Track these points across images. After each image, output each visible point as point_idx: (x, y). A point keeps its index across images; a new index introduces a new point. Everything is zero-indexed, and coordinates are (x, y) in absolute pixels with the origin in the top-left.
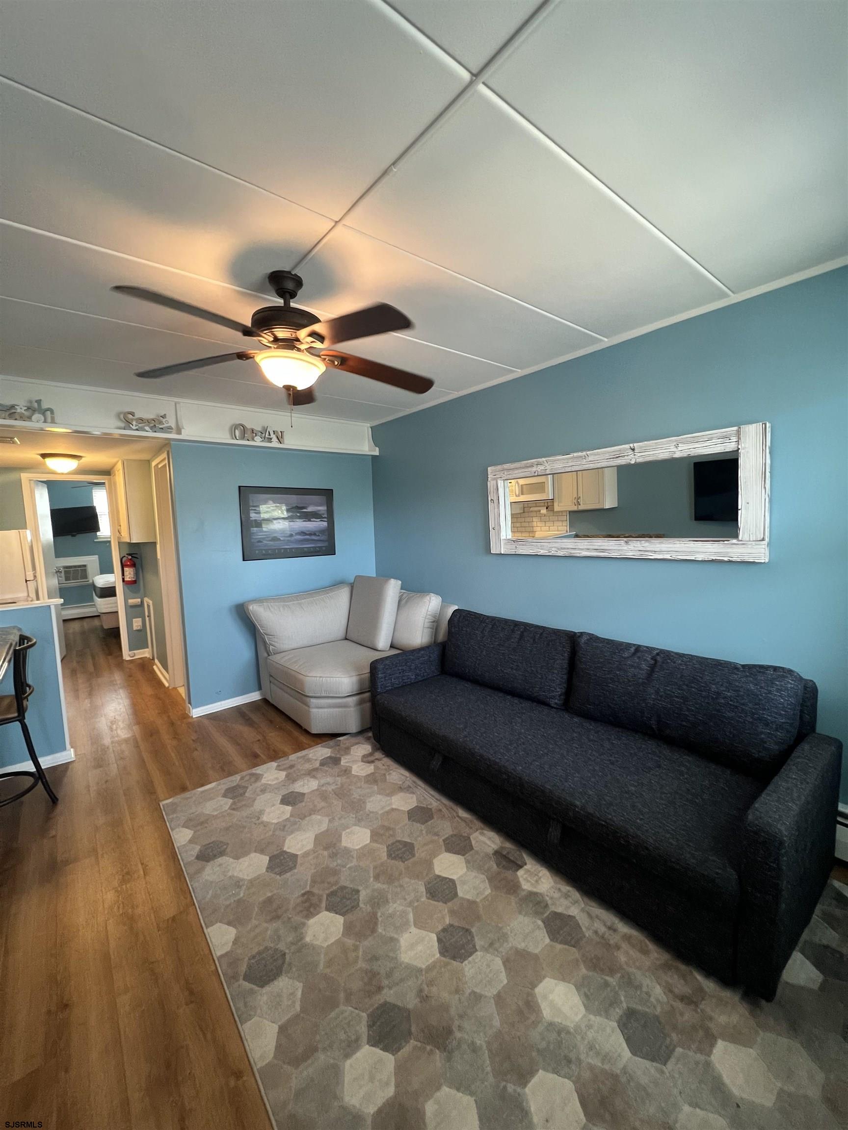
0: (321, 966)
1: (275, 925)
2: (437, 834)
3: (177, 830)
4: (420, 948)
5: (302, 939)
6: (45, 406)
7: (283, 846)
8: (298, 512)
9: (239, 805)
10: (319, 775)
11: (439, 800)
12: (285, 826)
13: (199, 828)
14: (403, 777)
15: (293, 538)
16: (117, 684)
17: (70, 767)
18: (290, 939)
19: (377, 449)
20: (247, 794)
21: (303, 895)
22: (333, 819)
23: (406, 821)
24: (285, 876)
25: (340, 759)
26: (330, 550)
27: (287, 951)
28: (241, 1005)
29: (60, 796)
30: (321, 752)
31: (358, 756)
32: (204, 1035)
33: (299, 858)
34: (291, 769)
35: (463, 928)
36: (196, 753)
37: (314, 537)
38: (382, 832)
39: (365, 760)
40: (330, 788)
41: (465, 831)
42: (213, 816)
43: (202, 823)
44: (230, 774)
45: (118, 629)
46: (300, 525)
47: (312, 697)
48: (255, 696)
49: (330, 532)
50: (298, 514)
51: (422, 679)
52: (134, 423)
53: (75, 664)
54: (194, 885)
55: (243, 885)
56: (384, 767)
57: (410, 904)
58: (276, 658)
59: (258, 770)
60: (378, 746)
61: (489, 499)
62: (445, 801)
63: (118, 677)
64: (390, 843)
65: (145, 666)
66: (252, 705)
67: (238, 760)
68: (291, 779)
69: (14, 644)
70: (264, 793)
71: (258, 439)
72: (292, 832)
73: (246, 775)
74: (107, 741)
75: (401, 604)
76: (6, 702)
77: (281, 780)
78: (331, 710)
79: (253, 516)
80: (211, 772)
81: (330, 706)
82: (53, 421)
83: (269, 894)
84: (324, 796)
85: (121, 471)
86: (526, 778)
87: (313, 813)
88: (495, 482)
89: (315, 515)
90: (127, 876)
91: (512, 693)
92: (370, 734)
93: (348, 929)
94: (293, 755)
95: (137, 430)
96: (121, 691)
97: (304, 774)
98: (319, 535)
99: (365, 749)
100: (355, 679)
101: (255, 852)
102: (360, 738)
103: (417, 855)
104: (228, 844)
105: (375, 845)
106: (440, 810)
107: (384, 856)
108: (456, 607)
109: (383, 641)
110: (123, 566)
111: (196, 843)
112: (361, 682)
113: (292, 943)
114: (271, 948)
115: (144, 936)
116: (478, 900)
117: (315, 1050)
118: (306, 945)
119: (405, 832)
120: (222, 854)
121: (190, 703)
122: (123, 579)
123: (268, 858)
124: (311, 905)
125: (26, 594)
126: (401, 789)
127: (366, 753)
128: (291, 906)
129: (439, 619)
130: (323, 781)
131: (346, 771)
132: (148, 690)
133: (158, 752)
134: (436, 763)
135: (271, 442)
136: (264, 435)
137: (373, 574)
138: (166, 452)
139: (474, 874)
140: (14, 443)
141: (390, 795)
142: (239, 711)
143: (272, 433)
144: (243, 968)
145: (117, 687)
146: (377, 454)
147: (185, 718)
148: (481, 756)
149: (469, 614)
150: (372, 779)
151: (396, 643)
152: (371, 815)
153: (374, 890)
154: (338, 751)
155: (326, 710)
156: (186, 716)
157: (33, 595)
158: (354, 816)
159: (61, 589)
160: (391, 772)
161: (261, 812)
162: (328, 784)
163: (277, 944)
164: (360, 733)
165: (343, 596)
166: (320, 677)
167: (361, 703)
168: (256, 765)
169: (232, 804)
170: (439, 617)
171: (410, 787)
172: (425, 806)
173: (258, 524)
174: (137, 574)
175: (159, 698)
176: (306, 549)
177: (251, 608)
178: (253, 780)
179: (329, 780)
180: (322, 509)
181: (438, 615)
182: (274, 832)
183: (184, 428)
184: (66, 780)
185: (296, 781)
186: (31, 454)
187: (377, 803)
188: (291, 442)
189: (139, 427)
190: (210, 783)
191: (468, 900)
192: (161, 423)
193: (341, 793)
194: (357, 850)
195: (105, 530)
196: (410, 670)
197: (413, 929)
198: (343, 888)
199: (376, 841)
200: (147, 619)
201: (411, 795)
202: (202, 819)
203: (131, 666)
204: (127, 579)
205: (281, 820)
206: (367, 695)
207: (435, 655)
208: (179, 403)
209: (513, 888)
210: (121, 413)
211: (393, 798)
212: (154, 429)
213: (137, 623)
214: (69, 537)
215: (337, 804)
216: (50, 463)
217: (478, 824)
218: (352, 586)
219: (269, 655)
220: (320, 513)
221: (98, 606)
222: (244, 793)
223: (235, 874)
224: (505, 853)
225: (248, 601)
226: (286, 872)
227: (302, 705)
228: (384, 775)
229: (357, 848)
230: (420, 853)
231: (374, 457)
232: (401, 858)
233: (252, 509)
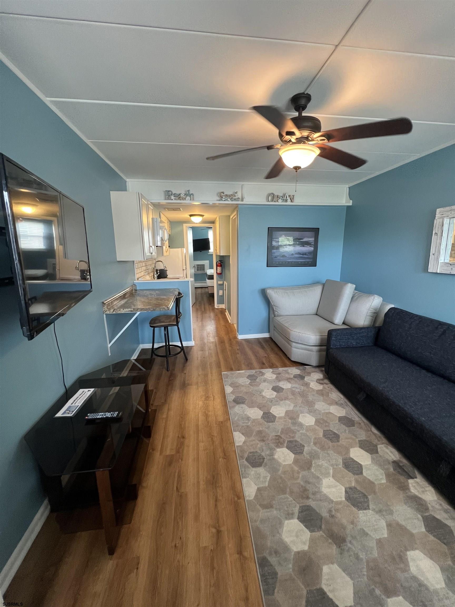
0: (280, 472)
1: (262, 444)
2: (356, 436)
3: (227, 386)
4: (334, 490)
5: (273, 455)
6: (191, 193)
7: (270, 410)
8: (299, 241)
9: (253, 384)
10: (292, 382)
11: (360, 418)
12: (272, 401)
13: (235, 388)
14: (339, 398)
15: (293, 256)
16: (211, 318)
17: (193, 347)
18: (268, 453)
19: (351, 201)
20: (257, 380)
21: (276, 436)
22: (296, 406)
23: (337, 421)
24: (269, 423)
25: (304, 377)
26: (313, 264)
27: (265, 458)
28: (243, 470)
29: (188, 358)
30: (295, 371)
31: (314, 378)
32: (228, 475)
33: (276, 418)
34: (279, 375)
35: (362, 493)
36: (238, 355)
37: (305, 256)
38: (322, 422)
39: (318, 381)
40: (297, 390)
41: (375, 442)
42: (242, 385)
43: (237, 387)
44: (251, 369)
45: (214, 294)
46: (299, 249)
47: (293, 342)
48: (266, 335)
49: (315, 253)
50: (298, 243)
51: (360, 346)
52: (224, 197)
53: (198, 307)
54: (231, 412)
55: (250, 420)
56: (328, 389)
57: (332, 465)
58: (278, 319)
59: (263, 371)
60: (327, 376)
61: (434, 232)
62: (364, 419)
63: (212, 315)
64: (326, 429)
65: (222, 312)
66: (265, 339)
67: (255, 364)
68: (278, 379)
69: (176, 295)
70: (264, 382)
71: (280, 201)
72: (275, 405)
73: (258, 371)
74: (206, 341)
75: (353, 299)
76: (173, 318)
77: (273, 378)
78: (303, 351)
79: (274, 243)
80: (243, 366)
81: (302, 349)
82: (193, 200)
83: (261, 429)
84: (293, 393)
85: (218, 221)
86: (427, 427)
87: (286, 399)
88: (441, 220)
89: (307, 243)
90: (207, 398)
91: (428, 369)
92: (323, 369)
93: (296, 461)
94: (281, 368)
95: (225, 201)
96: (213, 321)
97: (284, 379)
98: (308, 255)
99: (319, 376)
100: (318, 337)
101: (258, 407)
102: (317, 369)
103: (340, 442)
104: (246, 399)
105: (317, 427)
106: (360, 424)
107: (321, 435)
108: (393, 306)
109: (338, 319)
110: (217, 266)
111: (234, 394)
112: (322, 340)
113: (269, 455)
114: (259, 453)
115: (211, 424)
116: (376, 483)
117: (272, 507)
118: (274, 459)
119: (336, 427)
120: (243, 403)
121: (238, 332)
122: (217, 272)
123: (262, 413)
124: (279, 442)
125: (183, 276)
126: (337, 403)
127: (319, 378)
128: (270, 438)
129: (378, 312)
130: (294, 386)
131: (307, 384)
132: (222, 322)
133: (223, 351)
134: (361, 397)
135: (287, 202)
136: (283, 198)
137: (338, 279)
138: (236, 211)
139: (376, 467)
140: (180, 210)
141: (331, 404)
142: (258, 341)
143: (288, 197)
144: (246, 455)
145: (211, 319)
146: (351, 204)
147: (235, 338)
148: (394, 403)
149: (401, 311)
150: (320, 393)
151: (347, 321)
152: (317, 411)
153: (312, 449)
154: (304, 373)
155: (300, 350)
156: (236, 338)
157: (185, 276)
158: (308, 408)
159: (195, 274)
160: (332, 392)
161: (263, 391)
162: (297, 388)
163: (261, 453)
164: (318, 367)
165: (318, 290)
166: (299, 333)
167: (320, 351)
168: (262, 368)
169: (250, 383)
170: (379, 310)
171: (343, 404)
172: (350, 418)
173: (278, 248)
174: (222, 270)
175: (227, 328)
176: (299, 263)
177: (268, 291)
178: (261, 374)
179: (297, 386)
180: (312, 240)
181: (378, 309)
182: (267, 401)
183: (244, 198)
184: (191, 353)
185: (280, 381)
186: (186, 215)
187: (321, 406)
188: (298, 201)
189: (226, 199)
190: (242, 370)
191: (369, 480)
192: (235, 196)
193: (303, 395)
194: (306, 426)
195: (212, 250)
196: (353, 339)
197: (331, 479)
198: (296, 441)
199: (318, 426)
200: (225, 291)
201: (343, 409)
202: (237, 385)
203: (217, 311)
204: (218, 272)
205: (271, 397)
206: (325, 347)
207: (372, 334)
208: (243, 185)
209: (404, 488)
210: (218, 193)
211: (331, 407)
212: (232, 199)
213: (221, 293)
214: (199, 252)
215: (300, 400)
216: (193, 219)
217: (385, 440)
218: (324, 285)
219: (275, 316)
220: (310, 242)
221: (207, 283)
222: (256, 379)
223: (248, 414)
224: (401, 465)
225: (268, 288)
226: (270, 422)
227: (288, 344)
228: (328, 393)
229: (307, 425)
230: (343, 442)
231: (348, 207)
232: (331, 439)
233: (273, 240)
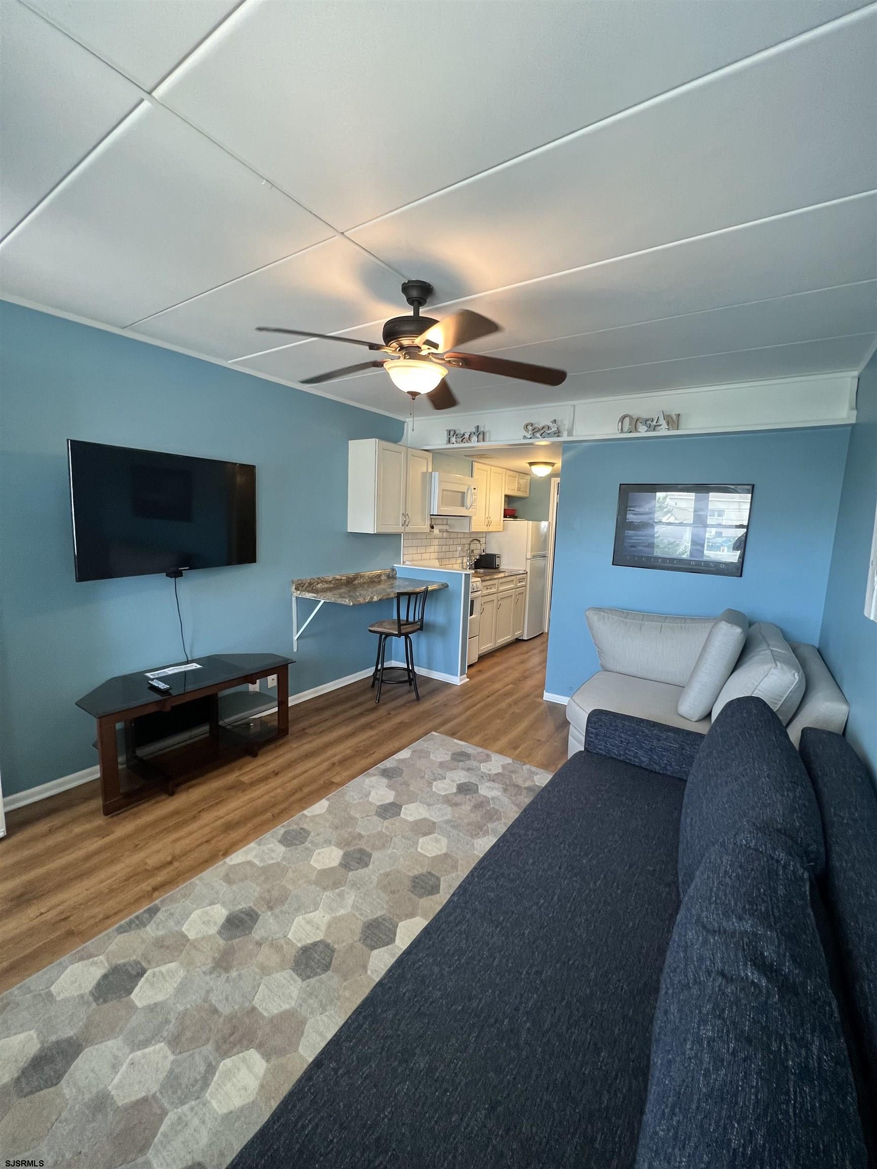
13: (414, 758)
19: (855, 413)
28: (268, 837)
38: (442, 859)
40: (494, 805)
43: (419, 757)
52: (530, 432)
55: (362, 799)
64: (430, 870)
72: (424, 803)
73: (485, 754)
87: (454, 806)
93: (330, 870)
97: (504, 782)
101: (397, 793)
103: (425, 900)
104: (401, 776)
105: (427, 862)
111: (397, 763)
117: (231, 884)
120: (390, 778)
130: (502, 797)
146: (854, 420)
153: (369, 877)
161: (442, 778)
162: (500, 802)
169: (445, 761)
173: (638, 527)
176: (693, 563)
177: (587, 613)
183: (575, 430)
186: (524, 464)
191: (367, 963)
192: (549, 428)
194: (416, 851)
197: (327, 919)
198: (369, 855)
199: (432, 862)
205: (437, 792)
208: (575, 405)
210: (526, 425)
216: (535, 469)
223: (372, 792)
226: (379, 815)
229: (420, 851)
230: (428, 902)
233: (630, 510)
